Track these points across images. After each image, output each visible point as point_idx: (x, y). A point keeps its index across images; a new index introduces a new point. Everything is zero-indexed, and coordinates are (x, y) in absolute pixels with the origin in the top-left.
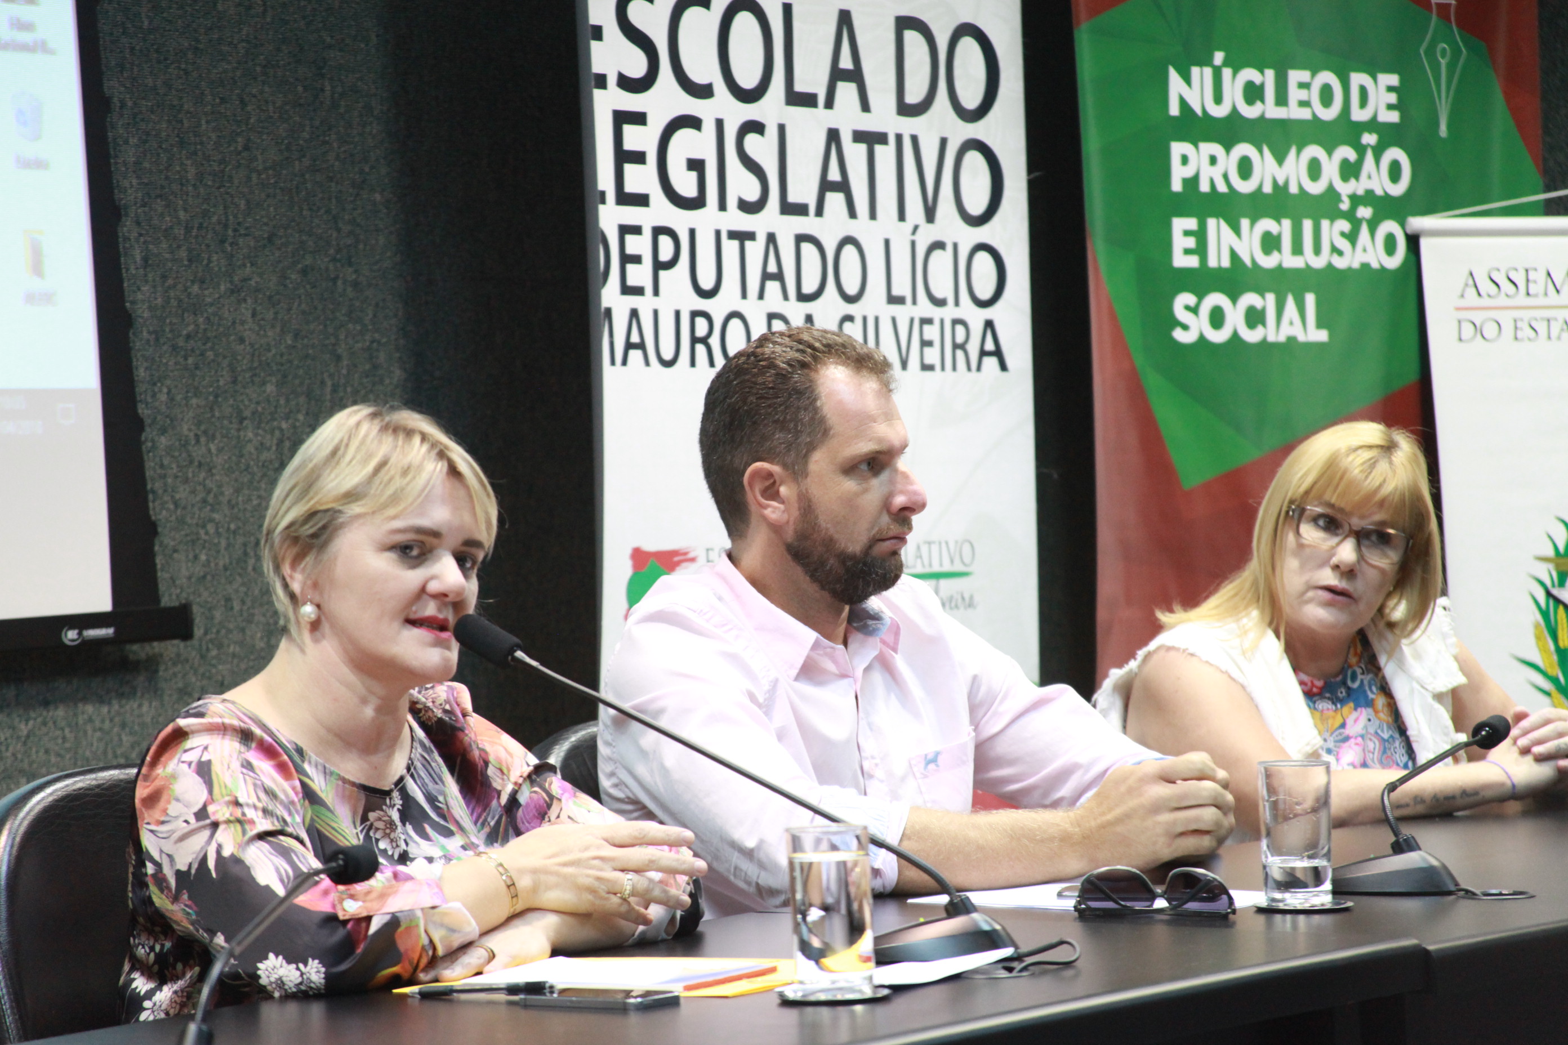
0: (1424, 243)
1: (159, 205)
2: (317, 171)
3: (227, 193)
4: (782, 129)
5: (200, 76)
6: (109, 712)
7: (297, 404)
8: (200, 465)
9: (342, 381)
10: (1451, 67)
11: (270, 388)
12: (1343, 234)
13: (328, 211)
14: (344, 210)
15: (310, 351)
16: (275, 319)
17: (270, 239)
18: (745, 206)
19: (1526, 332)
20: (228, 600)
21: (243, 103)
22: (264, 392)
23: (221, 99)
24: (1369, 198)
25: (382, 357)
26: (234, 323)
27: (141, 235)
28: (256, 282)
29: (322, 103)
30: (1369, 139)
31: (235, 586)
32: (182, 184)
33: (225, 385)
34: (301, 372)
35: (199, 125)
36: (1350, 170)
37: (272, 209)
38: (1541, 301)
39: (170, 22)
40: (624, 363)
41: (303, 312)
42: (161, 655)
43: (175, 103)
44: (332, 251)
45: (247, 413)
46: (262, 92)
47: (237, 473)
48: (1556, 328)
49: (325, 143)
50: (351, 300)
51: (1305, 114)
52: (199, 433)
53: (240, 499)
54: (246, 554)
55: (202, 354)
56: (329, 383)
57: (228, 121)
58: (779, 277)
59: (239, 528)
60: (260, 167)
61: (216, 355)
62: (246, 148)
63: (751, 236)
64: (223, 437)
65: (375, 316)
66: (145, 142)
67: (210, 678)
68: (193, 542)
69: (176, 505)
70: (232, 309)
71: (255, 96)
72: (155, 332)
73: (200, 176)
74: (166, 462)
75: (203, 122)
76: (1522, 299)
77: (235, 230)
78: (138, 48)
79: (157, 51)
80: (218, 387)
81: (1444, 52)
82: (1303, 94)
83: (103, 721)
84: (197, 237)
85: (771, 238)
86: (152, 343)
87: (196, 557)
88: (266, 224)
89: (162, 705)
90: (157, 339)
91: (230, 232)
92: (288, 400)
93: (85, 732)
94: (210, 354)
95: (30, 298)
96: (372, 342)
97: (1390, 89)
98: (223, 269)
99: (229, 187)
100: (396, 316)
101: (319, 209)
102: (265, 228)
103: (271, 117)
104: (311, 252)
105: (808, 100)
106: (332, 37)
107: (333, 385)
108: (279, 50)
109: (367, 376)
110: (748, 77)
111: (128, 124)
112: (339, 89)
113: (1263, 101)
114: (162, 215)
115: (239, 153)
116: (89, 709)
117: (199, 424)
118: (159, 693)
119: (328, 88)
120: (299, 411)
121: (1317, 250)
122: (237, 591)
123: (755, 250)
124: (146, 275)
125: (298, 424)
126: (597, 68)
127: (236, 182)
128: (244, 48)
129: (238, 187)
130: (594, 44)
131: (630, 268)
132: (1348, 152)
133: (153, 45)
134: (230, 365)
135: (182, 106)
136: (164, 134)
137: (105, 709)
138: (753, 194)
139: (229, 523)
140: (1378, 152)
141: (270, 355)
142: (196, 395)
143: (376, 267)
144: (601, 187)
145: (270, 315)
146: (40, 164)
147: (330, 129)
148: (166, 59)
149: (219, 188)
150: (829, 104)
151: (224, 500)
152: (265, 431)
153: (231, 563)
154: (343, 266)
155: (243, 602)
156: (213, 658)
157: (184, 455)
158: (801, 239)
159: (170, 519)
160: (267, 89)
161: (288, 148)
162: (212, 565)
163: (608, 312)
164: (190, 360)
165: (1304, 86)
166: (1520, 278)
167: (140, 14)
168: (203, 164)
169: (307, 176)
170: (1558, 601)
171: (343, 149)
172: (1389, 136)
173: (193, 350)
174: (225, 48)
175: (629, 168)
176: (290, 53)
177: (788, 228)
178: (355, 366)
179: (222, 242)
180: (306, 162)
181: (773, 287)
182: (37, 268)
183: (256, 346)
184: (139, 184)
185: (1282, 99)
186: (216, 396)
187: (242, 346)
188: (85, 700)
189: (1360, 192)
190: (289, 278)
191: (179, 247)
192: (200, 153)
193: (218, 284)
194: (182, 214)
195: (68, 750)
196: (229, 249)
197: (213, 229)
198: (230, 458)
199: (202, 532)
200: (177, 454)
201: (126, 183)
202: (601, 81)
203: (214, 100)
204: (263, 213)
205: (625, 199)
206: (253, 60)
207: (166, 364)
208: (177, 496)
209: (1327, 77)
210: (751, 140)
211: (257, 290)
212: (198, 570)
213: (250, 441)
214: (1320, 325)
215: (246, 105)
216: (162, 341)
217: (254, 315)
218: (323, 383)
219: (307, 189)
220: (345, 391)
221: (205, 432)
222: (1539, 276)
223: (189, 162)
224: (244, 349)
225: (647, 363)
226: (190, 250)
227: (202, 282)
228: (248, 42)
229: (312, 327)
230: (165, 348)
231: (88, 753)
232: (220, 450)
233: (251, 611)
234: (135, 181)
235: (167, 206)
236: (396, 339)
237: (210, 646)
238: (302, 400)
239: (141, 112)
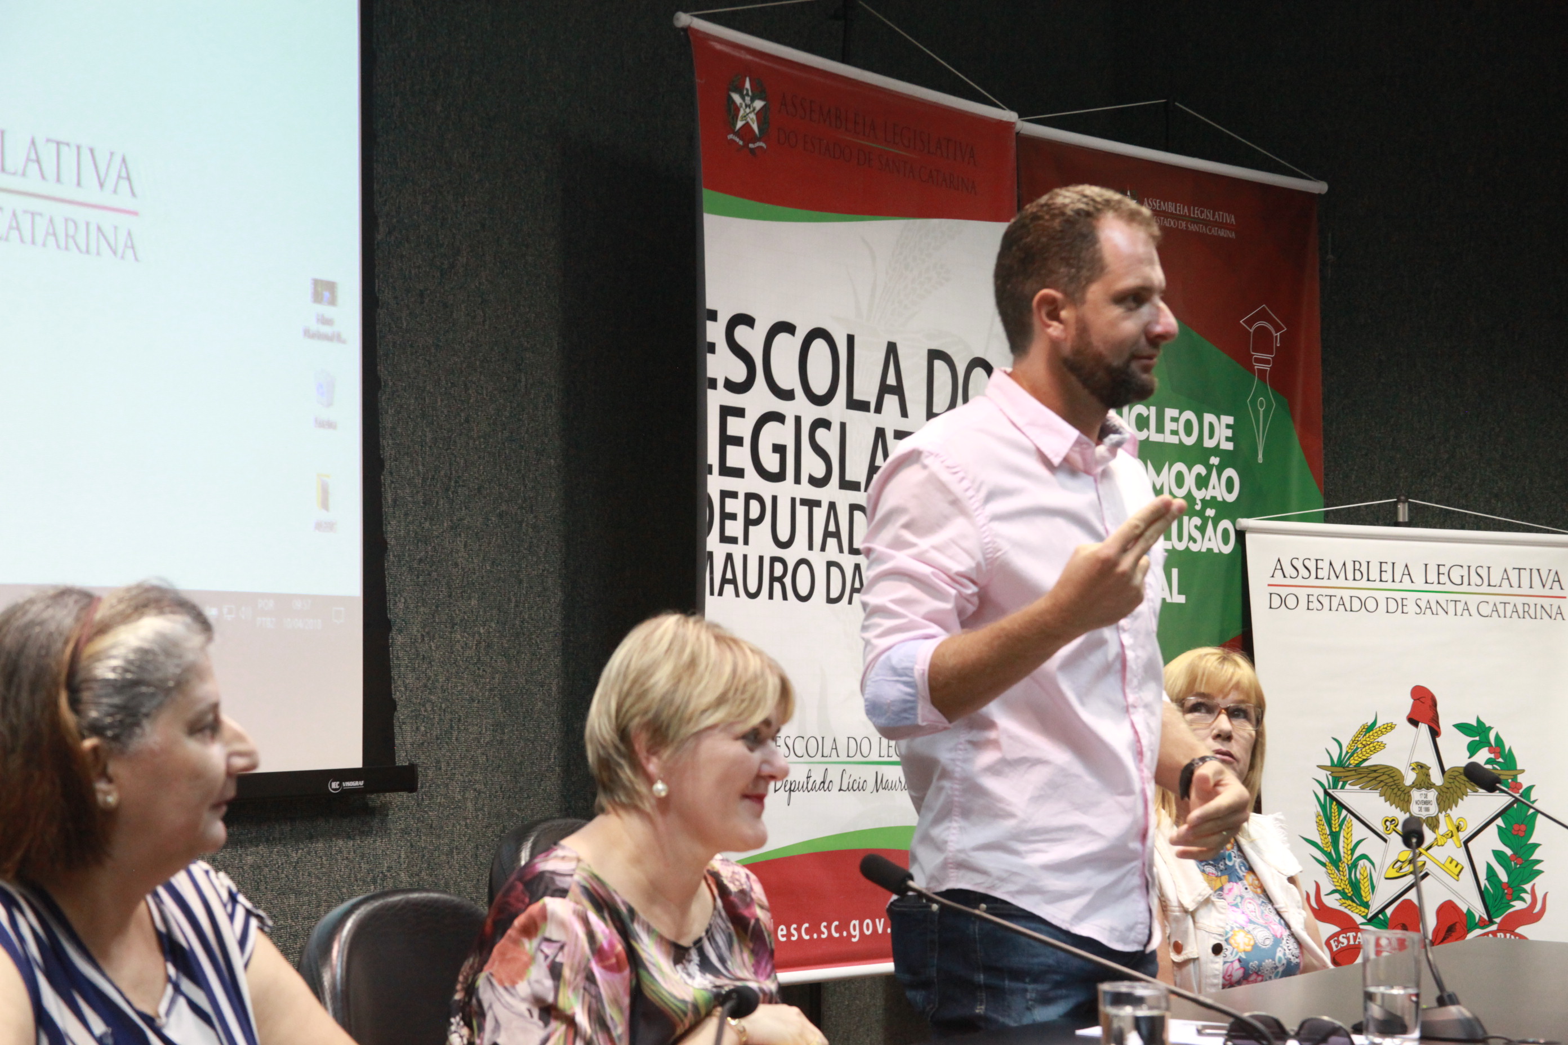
0: (1248, 537)
1: (406, 461)
2: (514, 441)
3: (453, 454)
4: (843, 426)
5: (439, 366)
6: (353, 846)
7: (491, 615)
8: (424, 658)
9: (523, 599)
10: (1266, 413)
11: (474, 602)
12: (1196, 527)
13: (519, 471)
14: (530, 471)
15: (502, 576)
16: (480, 550)
17: (479, 490)
18: (814, 481)
19: (1315, 605)
20: (438, 762)
21: (466, 389)
22: (470, 604)
23: (452, 383)
24: (1212, 502)
25: (550, 581)
26: (452, 552)
27: (392, 482)
28: (468, 522)
29: (519, 390)
30: (1214, 461)
31: (444, 751)
32: (422, 446)
33: (444, 598)
34: (495, 591)
35: (436, 402)
36: (1202, 482)
37: (481, 467)
38: (1325, 583)
39: (421, 325)
40: (720, 594)
41: (499, 546)
42: (391, 803)
43: (421, 385)
44: (520, 501)
45: (457, 620)
46: (479, 380)
47: (448, 665)
48: (1335, 602)
49: (519, 420)
50: (531, 538)
51: (1174, 440)
52: (424, 634)
53: (450, 685)
54: (452, 727)
55: (429, 575)
56: (513, 600)
57: (456, 400)
58: (837, 534)
59: (448, 707)
60: (475, 436)
61: (438, 575)
62: (467, 421)
63: (818, 504)
64: (440, 637)
65: (546, 551)
66: (399, 413)
67: (423, 822)
68: (417, 717)
69: (406, 687)
70: (451, 541)
71: (475, 383)
72: (399, 556)
73: (435, 440)
74: (400, 655)
75: (439, 400)
76: (1312, 581)
77: (456, 482)
78: (398, 342)
79: (411, 346)
80: (439, 600)
81: (1261, 403)
82: (1174, 426)
83: (349, 853)
84: (430, 485)
85: (832, 506)
86: (396, 564)
87: (418, 729)
88: (477, 478)
89: (389, 840)
90: (399, 561)
91: (453, 483)
92: (485, 612)
93: (337, 860)
94: (434, 574)
95: (319, 526)
96: (543, 571)
97: (1228, 426)
98: (447, 511)
99: (453, 450)
100: (560, 551)
101: (513, 469)
102: (476, 481)
103: (485, 399)
104: (506, 501)
105: (862, 406)
106: (528, 342)
107: (516, 601)
108: (492, 349)
109: (539, 596)
110: (820, 385)
111: (389, 399)
112: (531, 381)
113: (1148, 429)
114: (407, 468)
115: (461, 425)
116: (340, 842)
117: (423, 628)
118: (388, 831)
119: (523, 380)
120: (492, 620)
121: (1180, 538)
122: (444, 755)
123: (820, 514)
124: (394, 513)
125: (491, 630)
126: (710, 374)
127: (459, 445)
128: (469, 347)
129: (460, 450)
130: (709, 356)
131: (728, 523)
132: (1200, 469)
133: (408, 341)
134: (448, 583)
135: (425, 387)
136: (412, 408)
137: (351, 843)
138: (820, 472)
139: (441, 703)
140: (1220, 471)
141: (474, 577)
142: (423, 606)
143: (548, 515)
144: (709, 462)
145: (476, 547)
146: (330, 425)
147: (523, 410)
148: (416, 352)
149: (447, 450)
150: (878, 410)
151: (438, 685)
152: (469, 634)
153: (441, 735)
154: (526, 512)
155: (448, 764)
156: (426, 806)
157: (413, 651)
158: (853, 508)
159: (402, 699)
160: (482, 377)
161: (495, 423)
162: (429, 735)
163: (711, 554)
164: (421, 579)
165: (1175, 420)
166: (1311, 565)
167: (401, 318)
168: (437, 432)
169: (506, 444)
170: (1333, 798)
171: (531, 425)
172: (1228, 459)
173: (423, 571)
174: (457, 347)
175: (730, 449)
176: (499, 352)
177: (844, 499)
178: (531, 587)
179: (447, 490)
180: (506, 434)
181: (832, 542)
182: (325, 505)
183: (466, 570)
184: (393, 444)
185: (1160, 429)
186: (437, 607)
187: (457, 569)
188: (337, 835)
189: (1208, 498)
190: (491, 520)
191: (418, 492)
192: (435, 423)
193: (443, 522)
194: (420, 467)
195: (324, 874)
196: (452, 496)
197: (441, 480)
198: (444, 654)
199: (423, 709)
200: (408, 649)
201: (385, 443)
202: (713, 384)
203: (447, 384)
204: (476, 470)
205: (726, 471)
206: (475, 356)
207: (405, 580)
208: (407, 681)
209: (1189, 415)
210: (821, 434)
211: (469, 528)
212: (419, 738)
213: (458, 641)
214: (1180, 593)
215: (469, 390)
216: (402, 563)
217: (465, 546)
218: (509, 599)
219: (505, 453)
220: (524, 607)
221: (428, 633)
222: (1324, 565)
223: (427, 430)
224: (457, 572)
225: (737, 595)
226: (425, 495)
227: (432, 519)
228: (472, 342)
229: (504, 557)
230: (404, 568)
231: (337, 877)
232: (437, 648)
233: (453, 771)
234: (390, 442)
235: (411, 461)
236: (560, 569)
237: (424, 797)
238: (495, 612)
239: (397, 391)
